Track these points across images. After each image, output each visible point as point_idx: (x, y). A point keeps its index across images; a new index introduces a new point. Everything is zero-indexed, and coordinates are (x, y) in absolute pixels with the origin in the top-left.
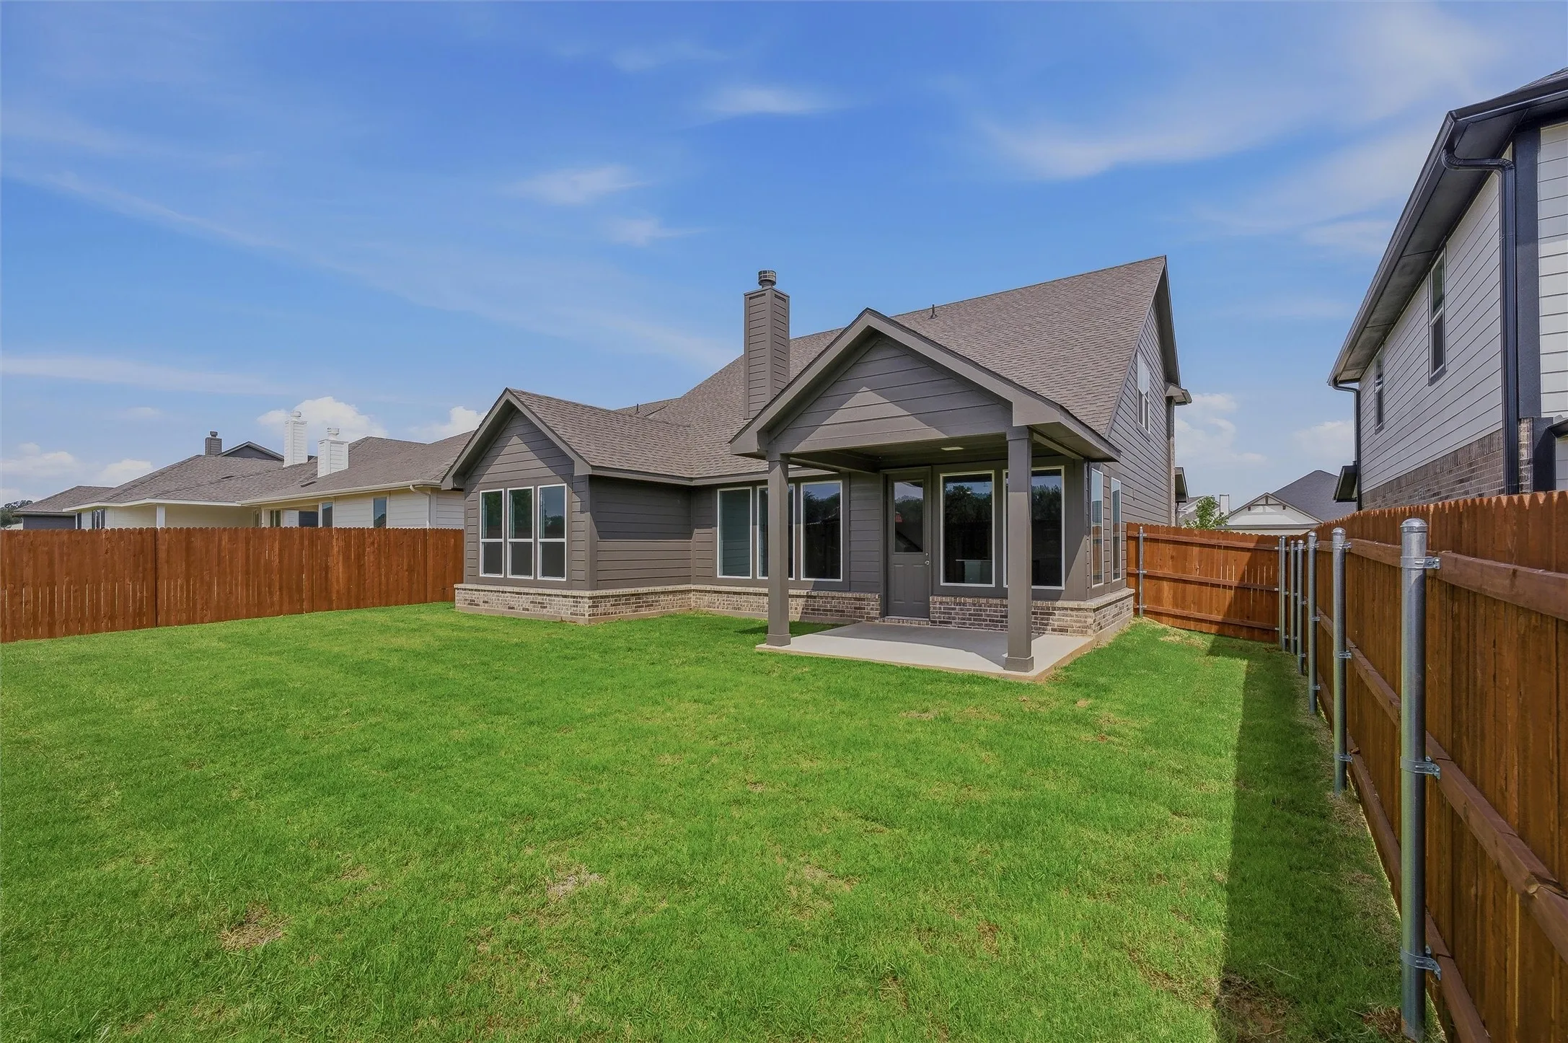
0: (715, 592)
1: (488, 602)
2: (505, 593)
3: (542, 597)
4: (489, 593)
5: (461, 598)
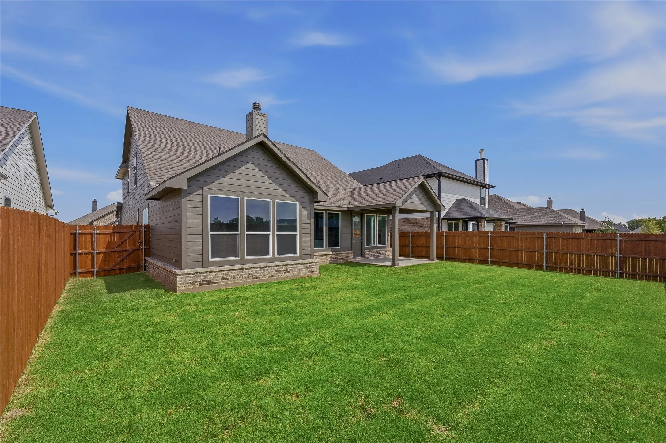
1: (228, 279)
2: (249, 269)
3: (286, 266)
4: (230, 272)
5: (188, 281)
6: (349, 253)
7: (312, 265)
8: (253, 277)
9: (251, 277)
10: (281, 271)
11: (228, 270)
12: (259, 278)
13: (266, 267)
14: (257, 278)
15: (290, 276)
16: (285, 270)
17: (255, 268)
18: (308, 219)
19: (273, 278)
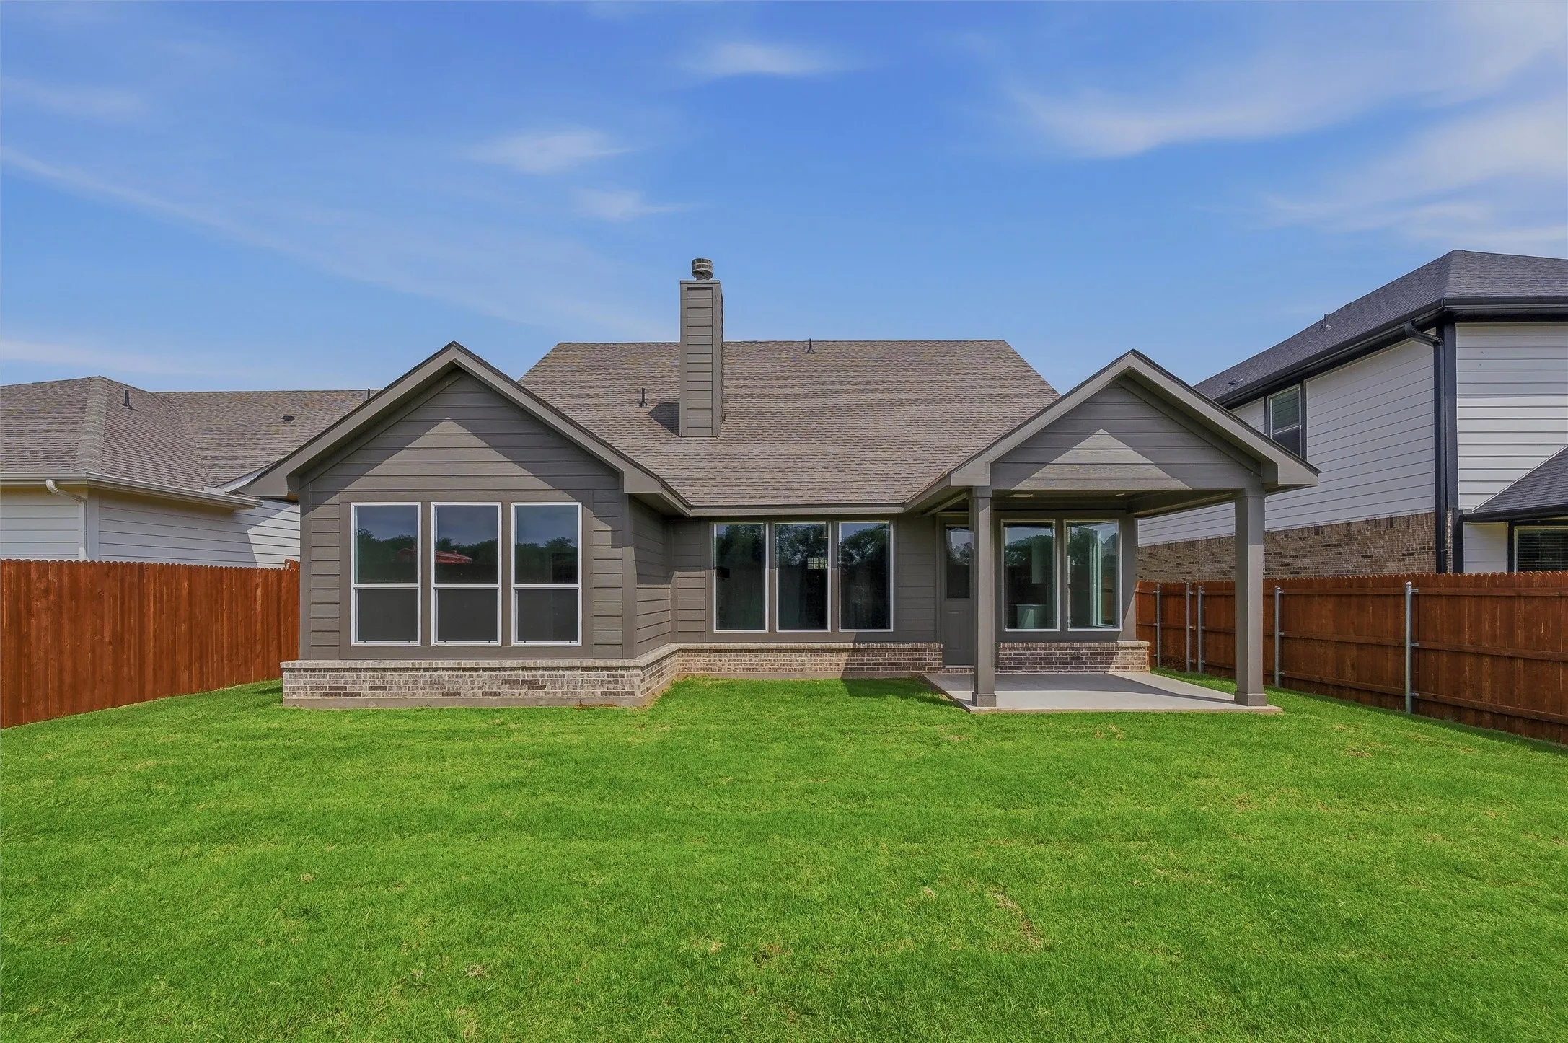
0: (716, 651)
1: (384, 688)
2: (435, 670)
3: (533, 672)
4: (388, 673)
5: (302, 685)
6: (921, 650)
7: (615, 676)
8: (444, 690)
9: (437, 689)
10: (517, 682)
11: (385, 669)
12: (459, 694)
13: (476, 670)
14: (452, 694)
15: (544, 699)
16: (530, 682)
17: (447, 669)
18: (613, 546)
19: (496, 697)
